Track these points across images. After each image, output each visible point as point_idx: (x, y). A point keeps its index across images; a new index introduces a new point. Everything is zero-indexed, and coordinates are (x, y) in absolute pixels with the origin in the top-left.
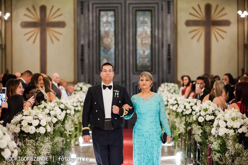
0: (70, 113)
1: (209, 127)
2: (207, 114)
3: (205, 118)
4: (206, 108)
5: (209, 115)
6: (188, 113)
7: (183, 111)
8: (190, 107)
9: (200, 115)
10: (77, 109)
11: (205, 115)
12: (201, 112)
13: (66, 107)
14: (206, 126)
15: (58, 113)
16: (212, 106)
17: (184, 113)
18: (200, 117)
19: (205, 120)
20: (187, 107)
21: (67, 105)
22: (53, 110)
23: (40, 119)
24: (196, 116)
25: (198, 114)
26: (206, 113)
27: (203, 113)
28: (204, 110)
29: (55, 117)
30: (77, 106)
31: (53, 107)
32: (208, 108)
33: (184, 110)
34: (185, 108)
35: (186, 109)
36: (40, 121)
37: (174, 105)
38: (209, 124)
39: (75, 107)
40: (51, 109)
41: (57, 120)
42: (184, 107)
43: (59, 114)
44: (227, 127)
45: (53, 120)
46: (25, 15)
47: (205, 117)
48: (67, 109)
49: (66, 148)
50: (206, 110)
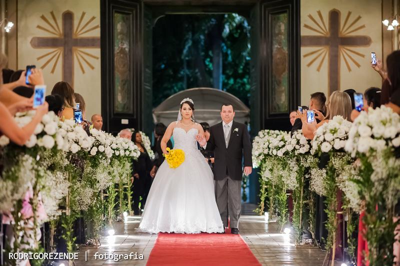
0: (104, 152)
1: (339, 160)
2: (337, 138)
3: (333, 146)
4: (335, 129)
5: (341, 139)
6: (303, 152)
7: (295, 149)
8: (307, 142)
9: (324, 140)
10: (117, 153)
11: (334, 140)
12: (325, 135)
13: (98, 141)
14: (334, 158)
15: (81, 137)
16: (345, 125)
17: (296, 153)
18: (325, 144)
19: (333, 148)
20: (301, 142)
21: (98, 138)
22: (73, 131)
23: (44, 123)
24: (317, 142)
25: (321, 139)
26: (335, 135)
27: (329, 137)
28: (331, 130)
29: (76, 142)
30: (117, 149)
31: (72, 125)
32: (337, 128)
33: (297, 147)
34: (298, 143)
35: (300, 145)
36: (44, 126)
37: (280, 148)
38: (339, 155)
39: (114, 150)
40: (70, 129)
41: (80, 149)
42: (296, 142)
43: (83, 138)
44: (372, 137)
45: (72, 147)
46: (39, 27)
47: (332, 143)
48: (100, 144)
49: (97, 211)
50: (334, 131)
